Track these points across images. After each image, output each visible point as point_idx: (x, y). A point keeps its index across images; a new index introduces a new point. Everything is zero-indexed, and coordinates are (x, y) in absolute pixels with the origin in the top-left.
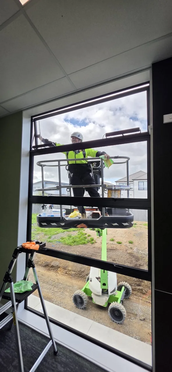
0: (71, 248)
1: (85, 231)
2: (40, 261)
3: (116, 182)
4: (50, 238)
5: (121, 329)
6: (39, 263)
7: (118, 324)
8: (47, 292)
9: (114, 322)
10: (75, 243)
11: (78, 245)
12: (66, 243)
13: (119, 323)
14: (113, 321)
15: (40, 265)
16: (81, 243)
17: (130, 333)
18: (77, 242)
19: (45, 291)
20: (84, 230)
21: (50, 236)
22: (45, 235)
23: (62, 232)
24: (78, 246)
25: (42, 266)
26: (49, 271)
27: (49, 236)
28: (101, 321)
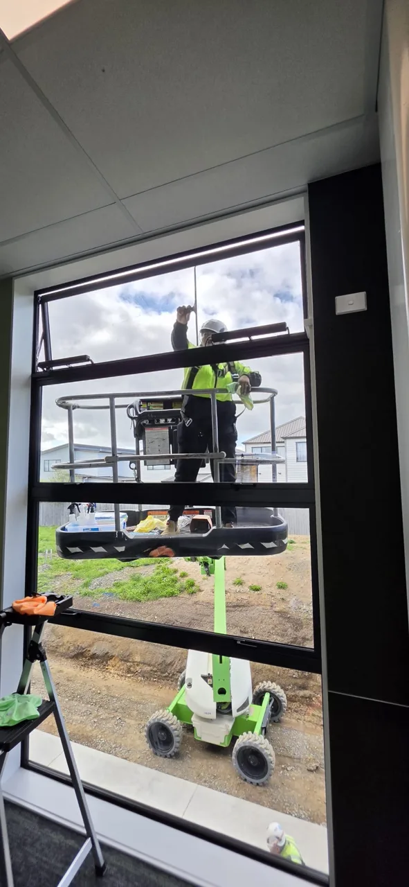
0: (140, 607)
1: (174, 564)
2: (62, 645)
3: (243, 443)
4: (86, 585)
5: (263, 797)
6: (62, 650)
7: (258, 787)
8: (81, 722)
9: (246, 783)
10: (149, 594)
11: (157, 598)
12: (128, 596)
13: (258, 784)
14: (245, 780)
15: (63, 655)
16: (164, 593)
17: (286, 804)
18: (156, 592)
19: (77, 720)
20: (171, 563)
21: (87, 579)
22: (76, 578)
23: (116, 569)
24: (157, 602)
25: (67, 658)
26: (86, 668)
27: (84, 581)
28: (216, 783)
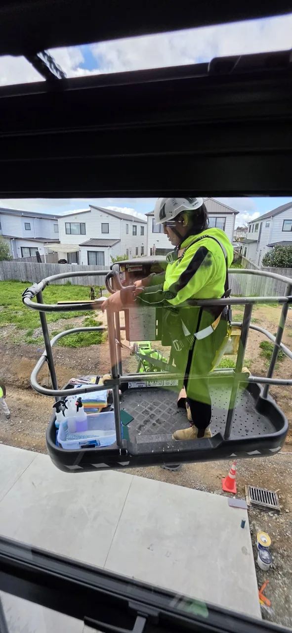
0: (77, 352)
1: (99, 317)
2: (18, 380)
3: (146, 215)
4: (30, 334)
5: (177, 478)
6: (18, 383)
7: (173, 472)
8: (42, 436)
9: (165, 470)
10: (82, 342)
11: (88, 345)
12: (66, 343)
13: (173, 470)
14: (164, 468)
15: (19, 387)
16: (94, 341)
17: (192, 481)
18: (87, 340)
19: (39, 435)
20: (96, 316)
21: (30, 329)
22: (20, 328)
23: (52, 320)
24: (89, 348)
25: (23, 389)
26: (39, 396)
27: (27, 331)
28: (145, 472)
